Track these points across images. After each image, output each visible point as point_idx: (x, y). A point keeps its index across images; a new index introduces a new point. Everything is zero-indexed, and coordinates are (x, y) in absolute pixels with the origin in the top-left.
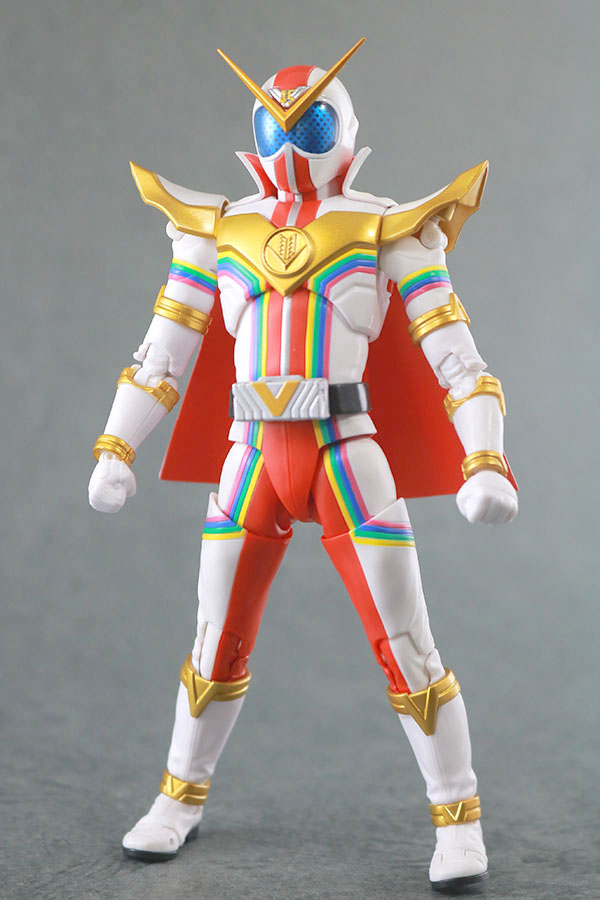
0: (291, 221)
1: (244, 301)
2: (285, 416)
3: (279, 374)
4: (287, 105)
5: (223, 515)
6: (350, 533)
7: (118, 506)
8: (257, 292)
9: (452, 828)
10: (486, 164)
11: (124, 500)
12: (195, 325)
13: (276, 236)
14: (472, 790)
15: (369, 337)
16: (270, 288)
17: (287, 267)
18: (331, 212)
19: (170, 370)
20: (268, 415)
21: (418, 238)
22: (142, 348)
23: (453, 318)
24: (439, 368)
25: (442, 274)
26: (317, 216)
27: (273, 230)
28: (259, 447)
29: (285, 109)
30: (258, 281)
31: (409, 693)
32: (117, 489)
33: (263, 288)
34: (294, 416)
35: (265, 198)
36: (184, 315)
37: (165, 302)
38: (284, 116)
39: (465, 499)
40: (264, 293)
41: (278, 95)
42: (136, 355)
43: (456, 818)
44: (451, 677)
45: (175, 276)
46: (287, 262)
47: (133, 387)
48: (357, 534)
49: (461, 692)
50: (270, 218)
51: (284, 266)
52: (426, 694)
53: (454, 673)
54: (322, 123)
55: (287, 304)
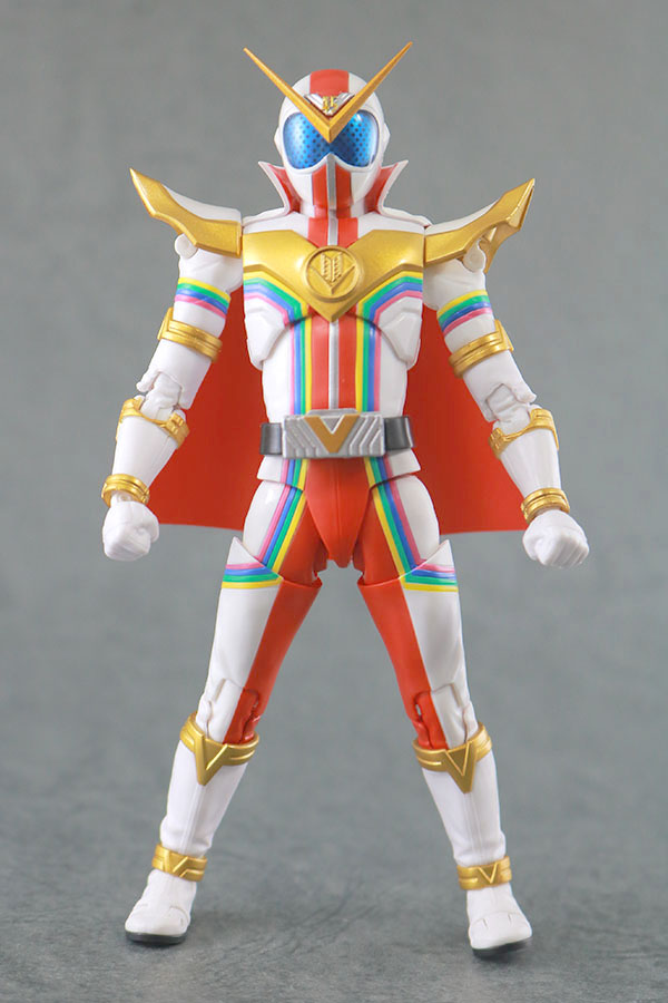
0: (332, 241)
1: (282, 326)
2: (342, 454)
3: (327, 407)
4: (330, 112)
5: (256, 561)
6: (400, 578)
7: (143, 552)
8: (297, 318)
9: (488, 891)
10: (533, 182)
11: (149, 546)
12: (209, 351)
13: (317, 258)
14: (501, 850)
15: (406, 363)
16: (313, 314)
17: (333, 291)
18: (375, 231)
19: (181, 402)
20: (322, 452)
21: (461, 259)
22: (146, 378)
23: (497, 348)
24: (486, 401)
25: (484, 300)
26: (360, 236)
27: (313, 250)
28: (301, 486)
29: (329, 117)
30: (299, 305)
31: (447, 749)
32: (141, 534)
33: (304, 311)
34: (352, 453)
35: (290, 212)
36: (193, 339)
37: (172, 324)
38: (328, 125)
39: (533, 542)
40: (304, 319)
41: (318, 101)
42: (139, 386)
43: (491, 880)
44: (483, 734)
45: (184, 297)
46: (334, 284)
47: (140, 421)
48: (408, 579)
49: (494, 749)
50: (306, 236)
51: (330, 289)
52: (465, 750)
53: (487, 729)
54: (357, 134)
55: (333, 331)
